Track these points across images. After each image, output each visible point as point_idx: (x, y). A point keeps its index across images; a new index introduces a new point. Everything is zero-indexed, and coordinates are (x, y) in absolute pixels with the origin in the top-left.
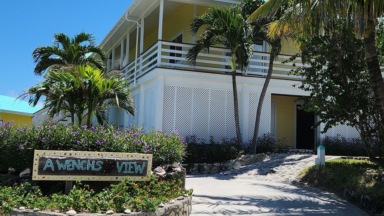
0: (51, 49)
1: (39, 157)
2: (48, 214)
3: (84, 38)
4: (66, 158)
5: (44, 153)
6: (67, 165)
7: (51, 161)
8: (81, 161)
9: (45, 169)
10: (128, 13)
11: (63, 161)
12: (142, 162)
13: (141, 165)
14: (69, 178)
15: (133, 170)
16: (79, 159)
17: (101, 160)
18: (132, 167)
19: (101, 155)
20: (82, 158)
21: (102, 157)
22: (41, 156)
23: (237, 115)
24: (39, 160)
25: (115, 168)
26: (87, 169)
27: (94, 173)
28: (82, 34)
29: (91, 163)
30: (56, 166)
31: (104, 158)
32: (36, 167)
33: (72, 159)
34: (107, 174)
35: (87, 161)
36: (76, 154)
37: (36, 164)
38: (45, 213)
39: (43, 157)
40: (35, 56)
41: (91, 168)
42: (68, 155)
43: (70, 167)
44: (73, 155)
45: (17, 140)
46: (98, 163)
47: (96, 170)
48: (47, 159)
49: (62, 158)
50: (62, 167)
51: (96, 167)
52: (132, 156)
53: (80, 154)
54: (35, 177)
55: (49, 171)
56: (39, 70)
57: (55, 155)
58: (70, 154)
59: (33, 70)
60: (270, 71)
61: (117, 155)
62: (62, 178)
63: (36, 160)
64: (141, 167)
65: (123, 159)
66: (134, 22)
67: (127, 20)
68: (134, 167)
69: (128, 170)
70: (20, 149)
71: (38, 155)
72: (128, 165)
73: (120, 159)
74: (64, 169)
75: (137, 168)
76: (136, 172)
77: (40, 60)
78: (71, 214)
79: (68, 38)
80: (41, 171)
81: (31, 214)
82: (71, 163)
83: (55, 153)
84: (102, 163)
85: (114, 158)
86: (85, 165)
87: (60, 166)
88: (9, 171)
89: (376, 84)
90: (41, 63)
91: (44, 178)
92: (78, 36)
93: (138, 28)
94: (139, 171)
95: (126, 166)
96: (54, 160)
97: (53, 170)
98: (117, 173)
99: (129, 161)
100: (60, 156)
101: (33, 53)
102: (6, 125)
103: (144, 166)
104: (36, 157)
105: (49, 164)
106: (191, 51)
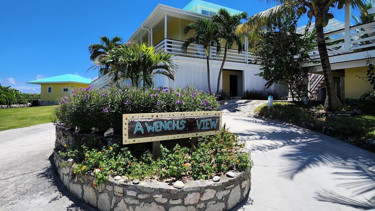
0: (99, 45)
1: (128, 121)
2: (154, 188)
3: (118, 40)
4: (154, 120)
5: (133, 117)
6: (155, 127)
7: (140, 124)
8: (167, 122)
9: (135, 132)
10: (144, 25)
11: (151, 123)
12: (215, 119)
13: (215, 121)
14: (158, 138)
15: (209, 126)
16: (166, 120)
17: (184, 119)
18: (208, 124)
19: (183, 115)
20: (168, 119)
21: (184, 116)
22: (130, 120)
23: (209, 80)
24: (129, 125)
25: (195, 125)
26: (172, 129)
27: (179, 132)
28: (116, 37)
29: (176, 123)
30: (145, 128)
31: (186, 118)
32: (125, 131)
33: (160, 121)
34: (190, 131)
35: (173, 122)
36: (162, 116)
37: (125, 129)
38: (149, 187)
39: (133, 121)
40: (90, 49)
41: (176, 127)
42: (155, 117)
43: (158, 129)
44: (160, 117)
45: (99, 104)
46: (181, 123)
47: (180, 129)
48: (136, 123)
49: (150, 120)
50: (151, 129)
51: (181, 126)
52: (207, 114)
53: (165, 116)
54: (126, 141)
55: (139, 135)
56: (93, 57)
57: (143, 118)
58: (157, 116)
59: (90, 58)
60: (225, 57)
61: (196, 114)
62: (151, 139)
63: (126, 124)
64: (215, 123)
65: (201, 117)
66: (147, 30)
67: (143, 28)
68: (210, 123)
69: (205, 127)
70: (104, 112)
71: (126, 119)
72: (205, 122)
73: (199, 118)
74: (153, 130)
75: (213, 124)
76: (212, 127)
77: (93, 52)
78: (179, 187)
79: (108, 39)
80: (131, 135)
81: (132, 187)
82: (159, 124)
83: (143, 116)
84: (185, 122)
85: (194, 117)
86: (171, 126)
87: (149, 128)
88: (93, 130)
89: (324, 57)
90: (94, 53)
91: (134, 141)
92: (114, 38)
93: (149, 33)
94: (213, 127)
95: (204, 123)
96: (143, 123)
97: (143, 132)
98: (197, 130)
99: (206, 118)
100: (148, 119)
101: (89, 48)
102: (87, 90)
103: (217, 122)
104: (124, 121)
105: (139, 128)
106: (184, 44)
